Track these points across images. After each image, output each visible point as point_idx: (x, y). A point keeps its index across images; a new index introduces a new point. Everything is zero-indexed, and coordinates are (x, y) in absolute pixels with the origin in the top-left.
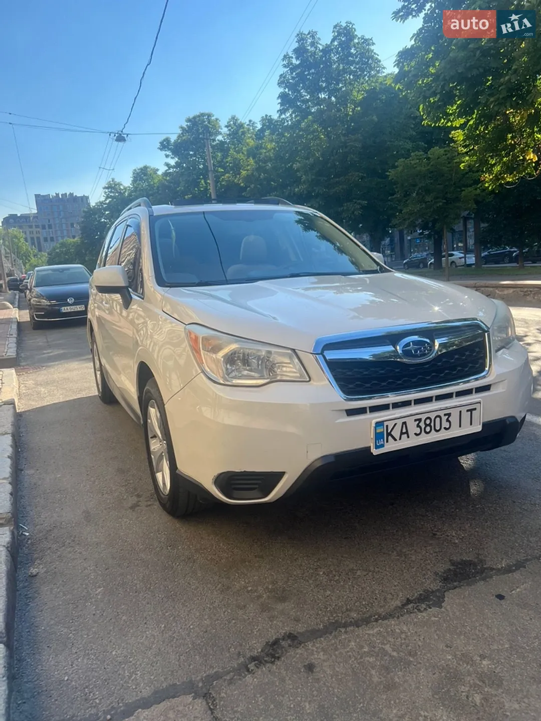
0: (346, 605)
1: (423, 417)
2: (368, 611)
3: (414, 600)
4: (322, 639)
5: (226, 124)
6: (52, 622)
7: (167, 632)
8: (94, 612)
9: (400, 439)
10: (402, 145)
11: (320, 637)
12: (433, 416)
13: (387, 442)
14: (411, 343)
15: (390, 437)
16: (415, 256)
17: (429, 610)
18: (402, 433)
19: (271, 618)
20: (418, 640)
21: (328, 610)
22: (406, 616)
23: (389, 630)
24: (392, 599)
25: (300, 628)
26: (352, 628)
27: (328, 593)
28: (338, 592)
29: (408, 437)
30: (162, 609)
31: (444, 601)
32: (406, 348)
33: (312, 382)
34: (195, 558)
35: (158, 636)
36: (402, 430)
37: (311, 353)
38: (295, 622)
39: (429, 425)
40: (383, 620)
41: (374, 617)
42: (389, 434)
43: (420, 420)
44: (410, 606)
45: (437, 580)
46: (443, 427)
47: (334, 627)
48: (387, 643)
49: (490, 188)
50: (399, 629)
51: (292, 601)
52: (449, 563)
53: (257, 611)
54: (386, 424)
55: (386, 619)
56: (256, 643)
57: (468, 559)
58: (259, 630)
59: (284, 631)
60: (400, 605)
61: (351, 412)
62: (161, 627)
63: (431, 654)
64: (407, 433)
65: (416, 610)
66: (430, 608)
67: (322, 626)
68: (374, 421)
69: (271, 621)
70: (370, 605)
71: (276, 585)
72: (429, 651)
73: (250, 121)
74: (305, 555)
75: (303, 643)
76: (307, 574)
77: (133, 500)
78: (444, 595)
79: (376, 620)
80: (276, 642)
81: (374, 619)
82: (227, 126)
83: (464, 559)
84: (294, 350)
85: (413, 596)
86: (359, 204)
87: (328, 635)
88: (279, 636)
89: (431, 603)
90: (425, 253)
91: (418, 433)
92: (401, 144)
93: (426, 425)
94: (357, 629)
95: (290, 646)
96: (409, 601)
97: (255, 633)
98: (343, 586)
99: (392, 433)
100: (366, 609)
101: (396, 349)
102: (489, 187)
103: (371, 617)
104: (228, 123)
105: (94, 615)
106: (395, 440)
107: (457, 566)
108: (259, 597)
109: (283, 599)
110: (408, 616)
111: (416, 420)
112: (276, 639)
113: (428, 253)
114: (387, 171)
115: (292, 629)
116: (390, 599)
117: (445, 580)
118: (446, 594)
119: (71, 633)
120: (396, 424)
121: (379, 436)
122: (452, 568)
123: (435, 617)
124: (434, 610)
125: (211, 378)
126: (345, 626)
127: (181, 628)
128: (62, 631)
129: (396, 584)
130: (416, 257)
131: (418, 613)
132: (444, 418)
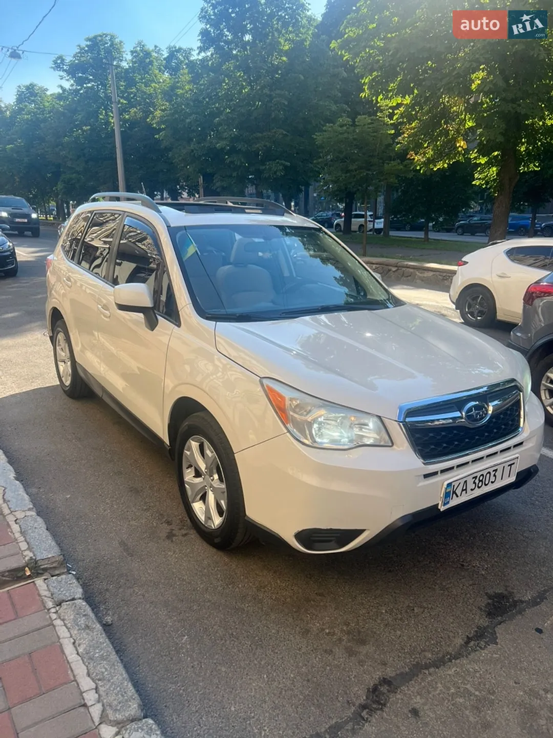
0: (419, 645)
1: (478, 475)
2: (439, 651)
3: (473, 637)
4: (413, 682)
5: (132, 49)
6: (156, 678)
7: (272, 683)
8: (192, 664)
9: (461, 495)
10: (328, 106)
11: (411, 680)
12: (485, 473)
13: (452, 499)
14: (473, 408)
15: (454, 495)
16: (320, 215)
17: (489, 647)
18: (463, 490)
19: (362, 663)
20: (490, 678)
21: (406, 651)
22: (473, 654)
23: (464, 669)
24: (454, 637)
25: (390, 672)
26: (432, 670)
27: (399, 633)
28: (406, 631)
29: (466, 493)
30: (256, 657)
31: (497, 638)
32: (469, 414)
33: (395, 447)
34: (260, 598)
35: (265, 687)
36: (463, 487)
37: (396, 421)
38: (383, 666)
39: (482, 481)
40: (455, 660)
41: (447, 657)
42: (454, 492)
43: (476, 477)
44: (472, 643)
45: (482, 615)
46: (491, 481)
47: (417, 669)
48: (468, 684)
49: (422, 172)
50: (472, 668)
51: (371, 643)
52: (486, 597)
53: (345, 655)
54: (453, 484)
55: (458, 659)
56: (358, 690)
57: (499, 592)
58: (355, 676)
59: (378, 676)
60: (463, 643)
61: (426, 476)
62: (264, 677)
63: (506, 691)
64: (466, 490)
65: (478, 648)
66: (489, 645)
67: (407, 668)
68: (446, 483)
69: (362, 666)
70: (439, 644)
71: (350, 627)
72: (504, 688)
73: (156, 47)
74: (361, 592)
75: (399, 687)
76: (371, 613)
77: (166, 528)
78: (495, 631)
79: (450, 660)
80: (375, 689)
81: (447, 659)
82: (132, 52)
83: (497, 592)
84: (379, 417)
85: (470, 633)
86: (282, 164)
87: (415, 678)
88: (376, 681)
89: (487, 639)
90: (330, 213)
91: (473, 488)
92: (327, 104)
93: (480, 481)
94: (437, 670)
95: (389, 691)
96: (469, 639)
97: (353, 679)
98: (408, 625)
99: (457, 491)
100: (437, 648)
101: (462, 414)
102: (420, 170)
103: (444, 656)
104: (134, 48)
105: (193, 667)
106: (457, 496)
107: (493, 599)
108: (340, 640)
109: (363, 642)
110: (474, 654)
111: (473, 478)
112: (374, 685)
113: (333, 213)
114: (314, 134)
115: (383, 673)
116: (452, 637)
117: (490, 614)
118: (496, 629)
119: (180, 689)
120: (460, 483)
121: (447, 495)
122: (490, 601)
123: (496, 654)
124: (492, 647)
125: (297, 438)
126: (427, 667)
127: (284, 678)
128: (170, 688)
129: (451, 621)
130: (322, 216)
131: (481, 650)
132: (493, 474)
